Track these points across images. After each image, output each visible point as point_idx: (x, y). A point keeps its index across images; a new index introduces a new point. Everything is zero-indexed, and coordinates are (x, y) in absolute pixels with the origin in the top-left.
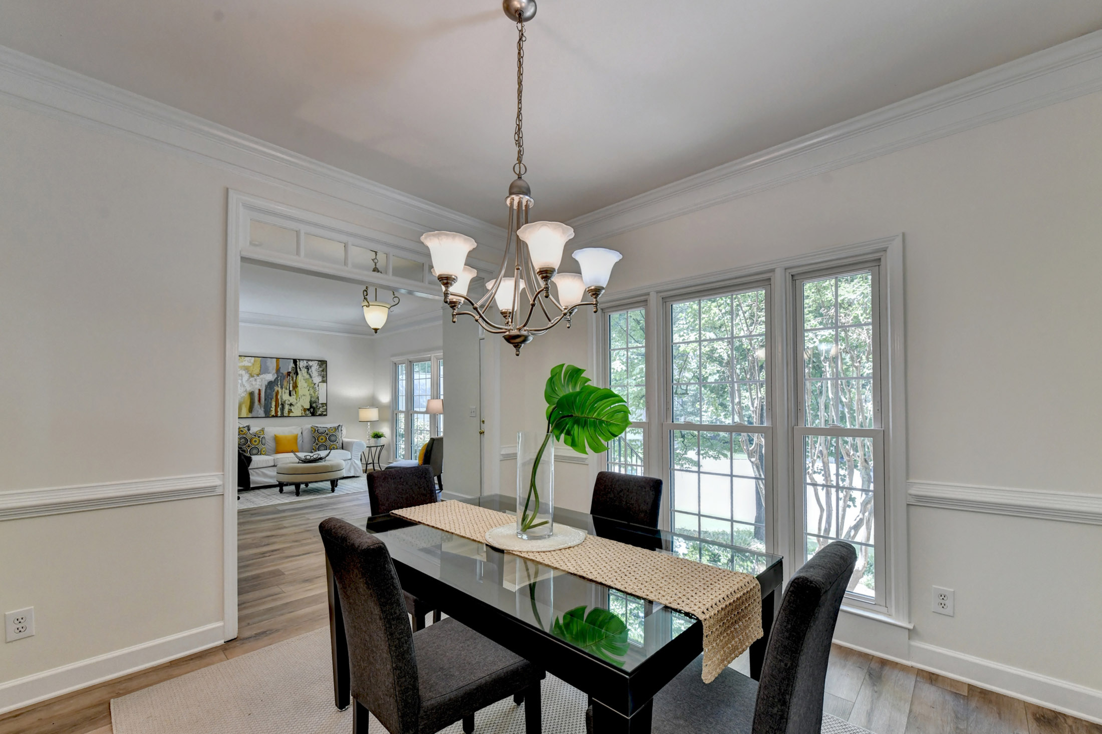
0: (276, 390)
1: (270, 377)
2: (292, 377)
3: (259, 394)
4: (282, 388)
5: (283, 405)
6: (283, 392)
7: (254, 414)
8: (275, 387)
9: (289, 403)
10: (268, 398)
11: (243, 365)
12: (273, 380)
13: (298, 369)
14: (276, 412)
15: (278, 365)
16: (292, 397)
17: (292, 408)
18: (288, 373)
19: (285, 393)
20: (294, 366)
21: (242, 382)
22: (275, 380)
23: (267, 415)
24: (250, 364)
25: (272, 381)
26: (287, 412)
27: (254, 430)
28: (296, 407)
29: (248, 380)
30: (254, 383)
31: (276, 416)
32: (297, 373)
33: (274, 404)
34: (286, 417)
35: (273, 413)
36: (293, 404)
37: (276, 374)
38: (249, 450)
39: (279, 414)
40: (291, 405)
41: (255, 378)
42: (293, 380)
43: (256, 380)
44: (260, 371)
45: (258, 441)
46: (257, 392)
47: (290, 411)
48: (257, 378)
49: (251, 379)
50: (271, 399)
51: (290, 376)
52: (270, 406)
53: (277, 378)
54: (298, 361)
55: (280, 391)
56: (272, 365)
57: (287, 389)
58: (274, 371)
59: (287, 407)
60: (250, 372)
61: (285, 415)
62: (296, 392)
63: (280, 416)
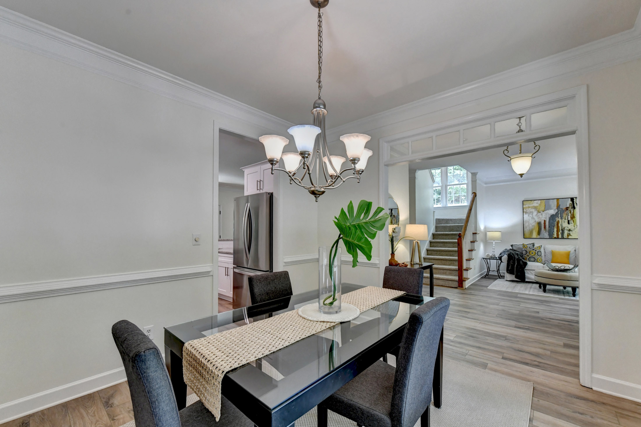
0: (557, 221)
1: (552, 212)
2: (570, 211)
3: (545, 223)
4: (562, 218)
5: (563, 231)
6: (563, 222)
7: (541, 236)
8: (556, 219)
9: (568, 229)
10: (551, 226)
11: (533, 205)
12: (555, 214)
13: (575, 205)
14: (558, 235)
15: (558, 203)
16: (570, 225)
17: (571, 233)
18: (566, 208)
19: (564, 222)
20: (572, 203)
21: (533, 216)
22: (556, 213)
23: (551, 237)
24: (537, 205)
25: (554, 215)
26: (566, 236)
27: (536, 245)
28: (574, 232)
29: (536, 215)
30: (541, 216)
31: (558, 238)
32: (574, 208)
33: (555, 230)
34: (565, 238)
35: (555, 236)
36: (572, 230)
37: (557, 210)
38: (528, 258)
39: (560, 236)
40: (570, 230)
41: (541, 213)
42: (570, 212)
43: (542, 214)
44: (545, 208)
45: (534, 253)
46: (543, 222)
47: (569, 235)
48: (543, 213)
49: (539, 214)
50: (554, 227)
51: (568, 210)
52: (552, 231)
53: (558, 212)
54: (575, 199)
55: (560, 221)
56: (554, 204)
57: (566, 219)
58: (555, 208)
59: (566, 232)
60: (538, 210)
61: (565, 237)
62: (573, 221)
63: (561, 238)
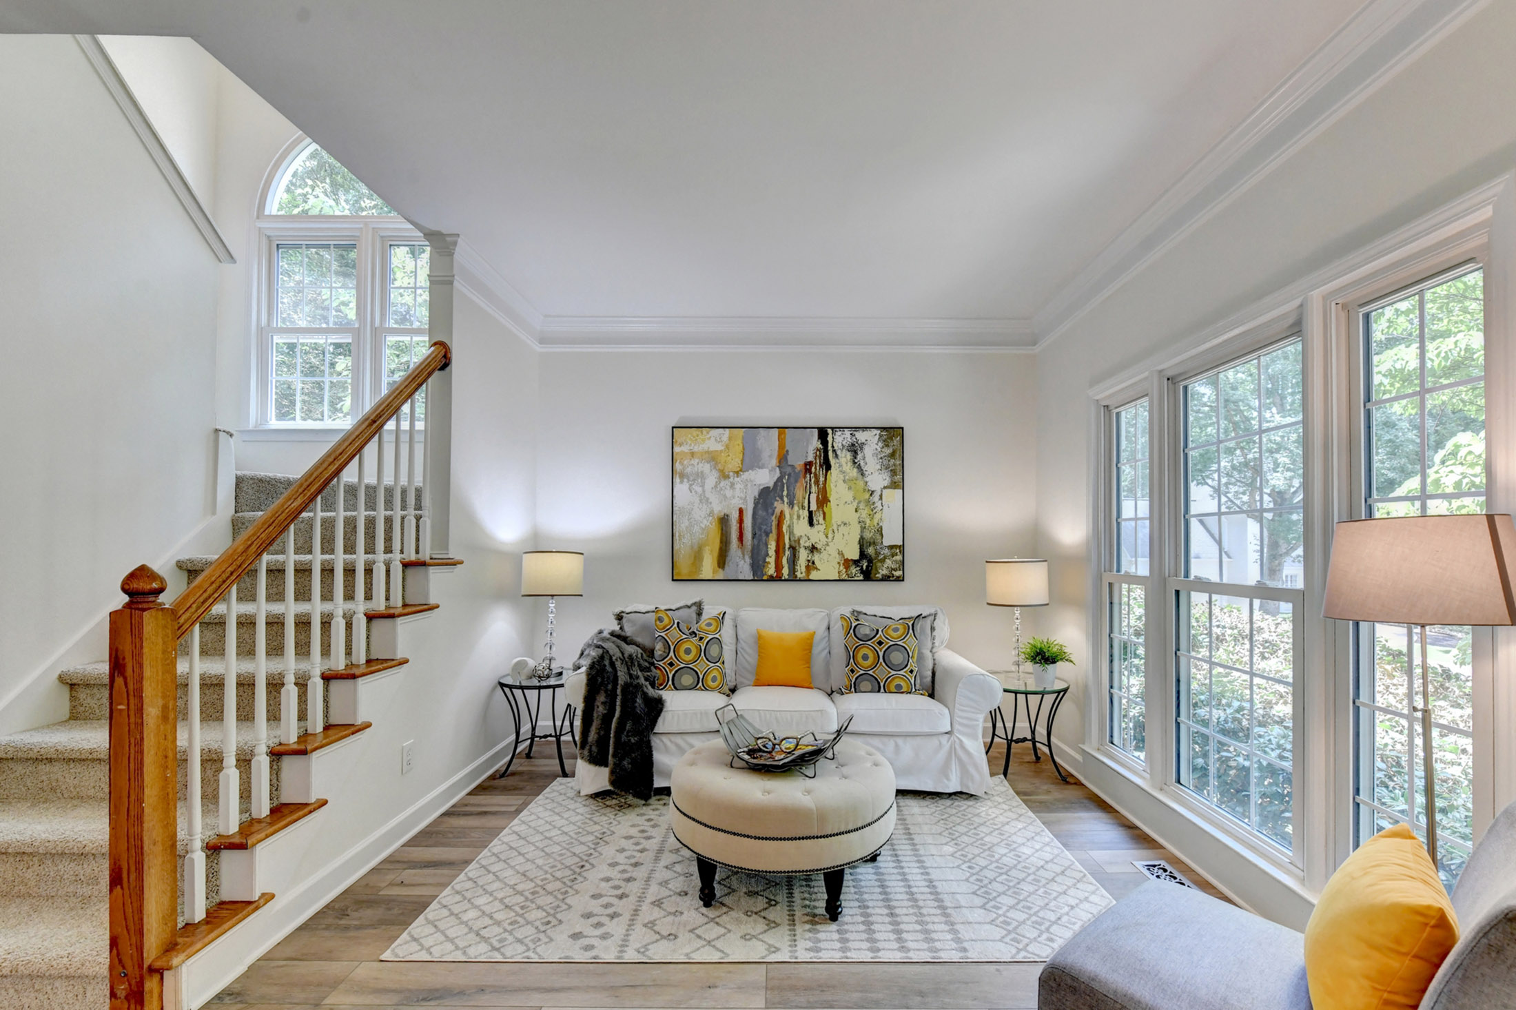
0: (778, 511)
1: (765, 477)
2: (816, 475)
3: (741, 521)
4: (791, 504)
5: (793, 549)
6: (795, 517)
7: (729, 572)
8: (776, 504)
9: (808, 544)
10: (760, 532)
11: (706, 449)
12: (771, 485)
13: (830, 454)
14: (778, 567)
15: (782, 446)
16: (816, 527)
17: (816, 558)
18: (806, 464)
19: (799, 517)
20: (821, 446)
21: (704, 491)
22: (775, 484)
23: (758, 576)
24: (719, 447)
25: (768, 488)
26: (804, 569)
27: (710, 611)
28: (824, 555)
29: (716, 487)
30: (729, 493)
31: (777, 578)
32: (827, 466)
33: (772, 546)
34: (800, 580)
35: (771, 570)
36: (819, 547)
37: (778, 469)
38: (671, 676)
39: (785, 572)
40: (813, 549)
41: (731, 479)
42: (817, 482)
43: (732, 485)
44: (742, 461)
45: (694, 651)
46: (735, 516)
47: (811, 566)
48: (736, 479)
49: (723, 484)
50: (767, 534)
51: (810, 473)
52: (763, 552)
53: (780, 479)
54: (830, 431)
55: (787, 512)
56: (769, 445)
57: (803, 508)
58: (774, 462)
59: (803, 556)
60: (720, 466)
61: (799, 575)
62: (824, 514)
63: (787, 577)
